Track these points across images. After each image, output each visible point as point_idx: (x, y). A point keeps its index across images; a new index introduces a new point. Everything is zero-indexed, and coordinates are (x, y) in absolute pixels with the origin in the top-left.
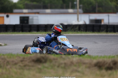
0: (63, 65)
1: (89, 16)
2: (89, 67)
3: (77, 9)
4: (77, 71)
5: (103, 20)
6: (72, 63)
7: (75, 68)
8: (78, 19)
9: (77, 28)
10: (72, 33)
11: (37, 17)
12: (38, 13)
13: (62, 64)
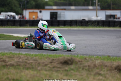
0: (87, 68)
1: (105, 12)
4: (100, 74)
5: (117, 15)
7: (97, 70)
11: (64, 12)
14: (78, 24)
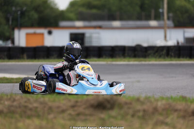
0: (141, 114)
1: (184, 32)
2: (184, 117)
3: (163, 19)
4: (163, 123)
6: (155, 110)
7: (161, 118)
8: (165, 37)
9: (165, 52)
10: (156, 61)
11: (99, 33)
12: (100, 27)
13: (139, 111)
14: (126, 54)
